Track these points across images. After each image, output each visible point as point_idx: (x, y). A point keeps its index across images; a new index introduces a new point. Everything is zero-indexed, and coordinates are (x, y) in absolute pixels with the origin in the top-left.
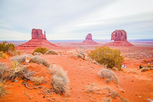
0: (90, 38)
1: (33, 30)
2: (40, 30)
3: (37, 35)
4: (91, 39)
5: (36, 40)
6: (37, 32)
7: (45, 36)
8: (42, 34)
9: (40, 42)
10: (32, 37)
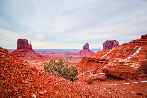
0: (87, 48)
1: (19, 40)
2: (26, 40)
3: (23, 45)
4: (89, 49)
5: (21, 50)
6: (23, 43)
7: (31, 46)
8: (28, 44)
9: (24, 52)
10: (18, 47)
